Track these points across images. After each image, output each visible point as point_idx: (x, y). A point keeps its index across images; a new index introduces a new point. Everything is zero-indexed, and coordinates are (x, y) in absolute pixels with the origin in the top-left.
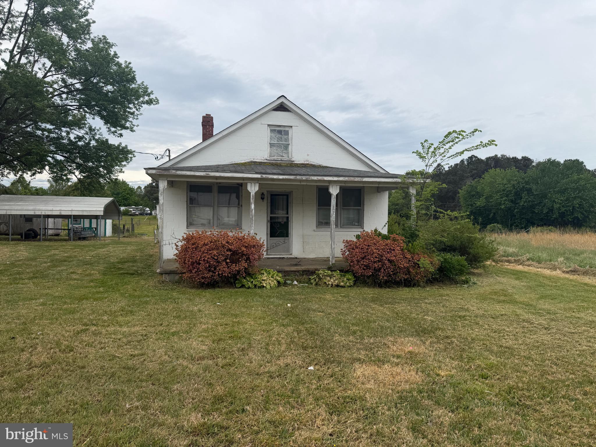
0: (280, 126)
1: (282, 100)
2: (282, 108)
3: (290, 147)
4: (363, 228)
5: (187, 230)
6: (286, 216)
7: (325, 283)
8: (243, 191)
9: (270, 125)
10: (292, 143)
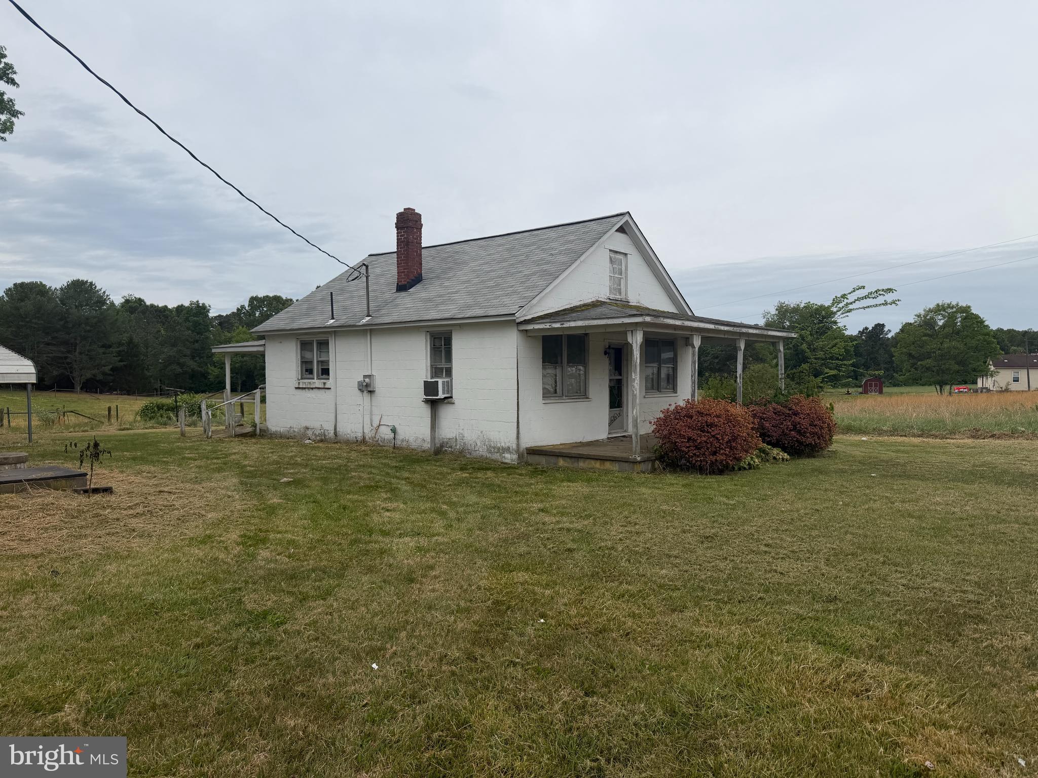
0: (617, 253)
1: (627, 217)
2: (623, 230)
3: (623, 282)
4: (676, 393)
5: (544, 402)
6: (620, 378)
7: (775, 458)
8: (590, 342)
9: (610, 250)
10: (626, 277)
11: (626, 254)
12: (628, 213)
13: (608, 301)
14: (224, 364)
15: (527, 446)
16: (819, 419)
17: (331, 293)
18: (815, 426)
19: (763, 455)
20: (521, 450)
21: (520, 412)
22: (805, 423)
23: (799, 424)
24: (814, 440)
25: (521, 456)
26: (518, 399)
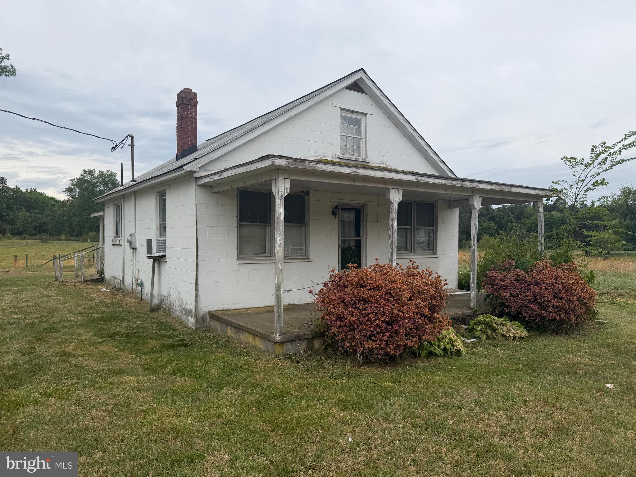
0: (352, 112)
1: (360, 75)
2: (356, 87)
3: (362, 143)
4: (436, 254)
5: (238, 262)
6: (358, 238)
7: (503, 335)
8: (311, 202)
9: (341, 109)
10: (366, 137)
11: (365, 114)
12: (362, 69)
13: (338, 160)
14: (99, 226)
15: (211, 309)
16: (566, 290)
17: (122, 164)
18: (561, 298)
19: (489, 332)
20: (201, 314)
21: (199, 274)
22: (547, 295)
23: (540, 295)
24: (560, 315)
25: (200, 320)
26: (197, 259)
